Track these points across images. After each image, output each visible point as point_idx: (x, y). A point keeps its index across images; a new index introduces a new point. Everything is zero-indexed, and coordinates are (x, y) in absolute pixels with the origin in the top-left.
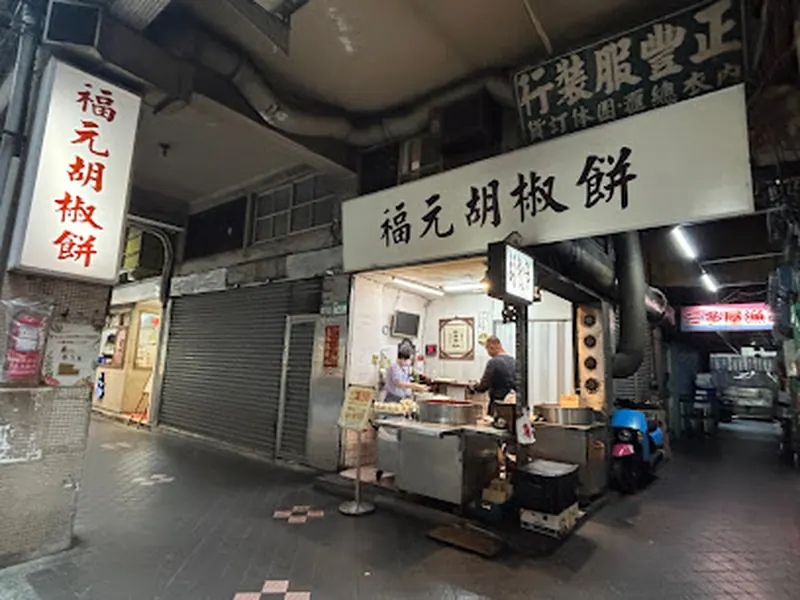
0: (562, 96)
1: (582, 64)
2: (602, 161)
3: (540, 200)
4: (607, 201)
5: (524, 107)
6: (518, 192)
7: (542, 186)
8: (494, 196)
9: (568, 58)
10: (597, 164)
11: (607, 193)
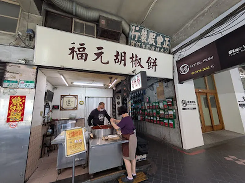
0: (141, 38)
1: (147, 33)
2: (152, 59)
3: (137, 63)
4: (152, 69)
5: (132, 35)
6: (131, 58)
7: (138, 59)
8: (125, 57)
9: (145, 29)
10: (150, 59)
11: (152, 67)
